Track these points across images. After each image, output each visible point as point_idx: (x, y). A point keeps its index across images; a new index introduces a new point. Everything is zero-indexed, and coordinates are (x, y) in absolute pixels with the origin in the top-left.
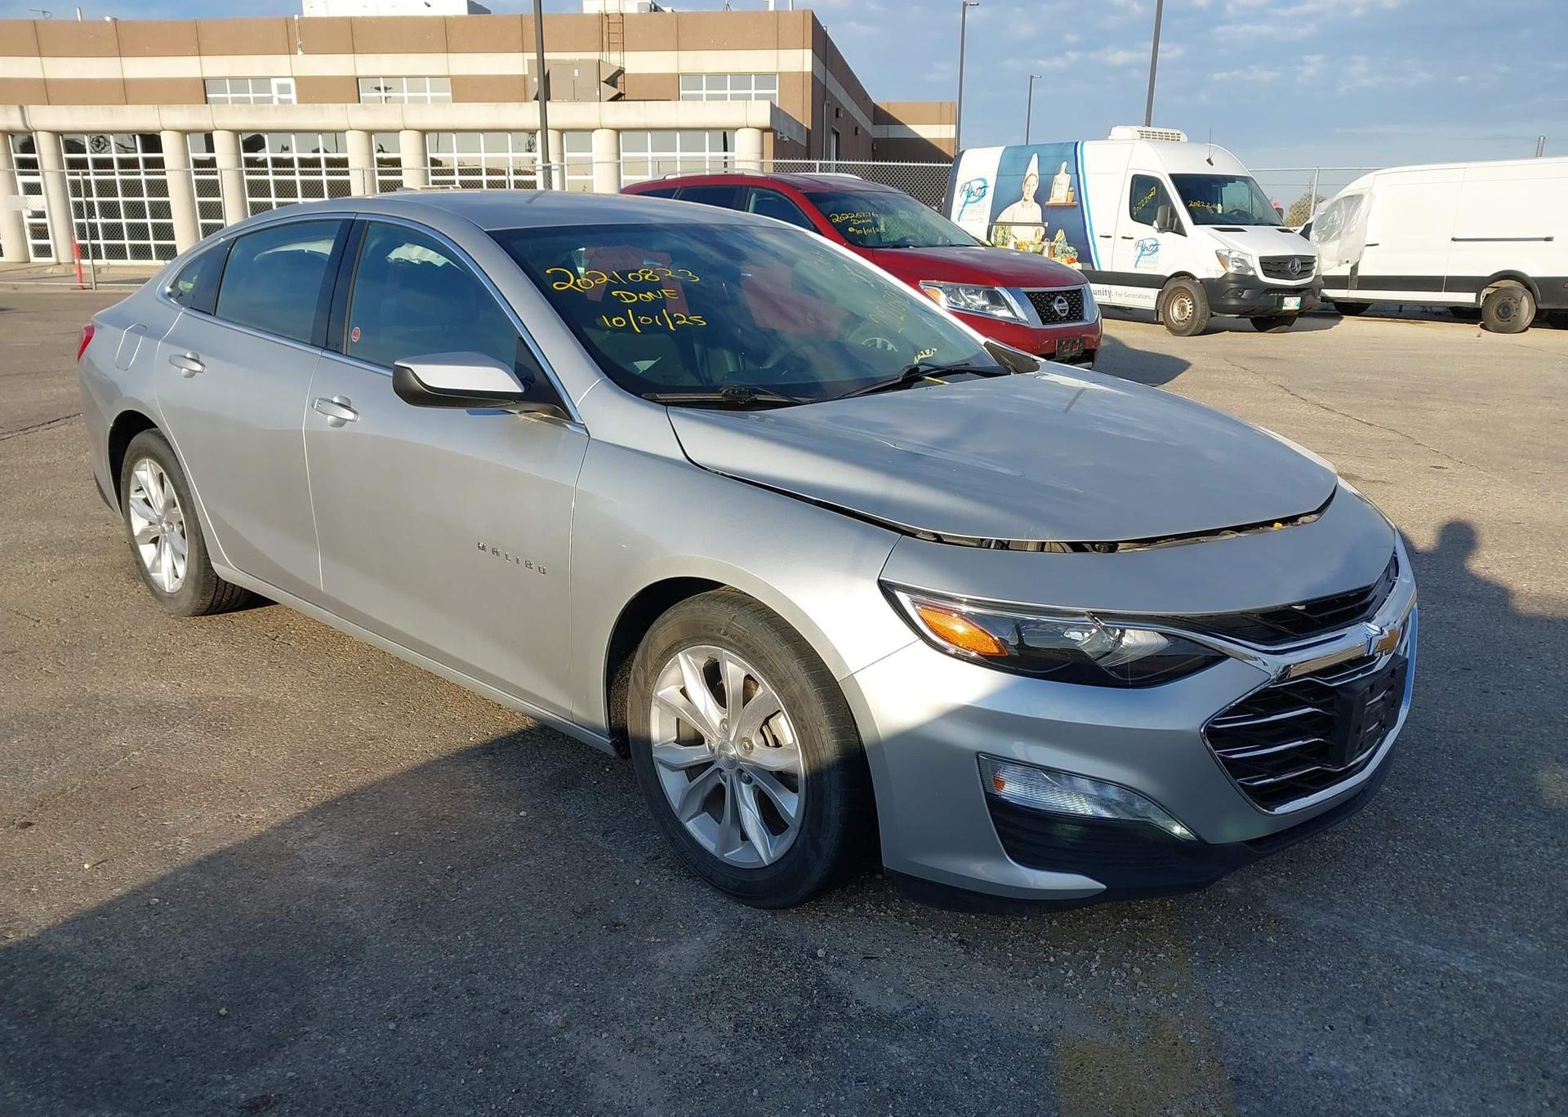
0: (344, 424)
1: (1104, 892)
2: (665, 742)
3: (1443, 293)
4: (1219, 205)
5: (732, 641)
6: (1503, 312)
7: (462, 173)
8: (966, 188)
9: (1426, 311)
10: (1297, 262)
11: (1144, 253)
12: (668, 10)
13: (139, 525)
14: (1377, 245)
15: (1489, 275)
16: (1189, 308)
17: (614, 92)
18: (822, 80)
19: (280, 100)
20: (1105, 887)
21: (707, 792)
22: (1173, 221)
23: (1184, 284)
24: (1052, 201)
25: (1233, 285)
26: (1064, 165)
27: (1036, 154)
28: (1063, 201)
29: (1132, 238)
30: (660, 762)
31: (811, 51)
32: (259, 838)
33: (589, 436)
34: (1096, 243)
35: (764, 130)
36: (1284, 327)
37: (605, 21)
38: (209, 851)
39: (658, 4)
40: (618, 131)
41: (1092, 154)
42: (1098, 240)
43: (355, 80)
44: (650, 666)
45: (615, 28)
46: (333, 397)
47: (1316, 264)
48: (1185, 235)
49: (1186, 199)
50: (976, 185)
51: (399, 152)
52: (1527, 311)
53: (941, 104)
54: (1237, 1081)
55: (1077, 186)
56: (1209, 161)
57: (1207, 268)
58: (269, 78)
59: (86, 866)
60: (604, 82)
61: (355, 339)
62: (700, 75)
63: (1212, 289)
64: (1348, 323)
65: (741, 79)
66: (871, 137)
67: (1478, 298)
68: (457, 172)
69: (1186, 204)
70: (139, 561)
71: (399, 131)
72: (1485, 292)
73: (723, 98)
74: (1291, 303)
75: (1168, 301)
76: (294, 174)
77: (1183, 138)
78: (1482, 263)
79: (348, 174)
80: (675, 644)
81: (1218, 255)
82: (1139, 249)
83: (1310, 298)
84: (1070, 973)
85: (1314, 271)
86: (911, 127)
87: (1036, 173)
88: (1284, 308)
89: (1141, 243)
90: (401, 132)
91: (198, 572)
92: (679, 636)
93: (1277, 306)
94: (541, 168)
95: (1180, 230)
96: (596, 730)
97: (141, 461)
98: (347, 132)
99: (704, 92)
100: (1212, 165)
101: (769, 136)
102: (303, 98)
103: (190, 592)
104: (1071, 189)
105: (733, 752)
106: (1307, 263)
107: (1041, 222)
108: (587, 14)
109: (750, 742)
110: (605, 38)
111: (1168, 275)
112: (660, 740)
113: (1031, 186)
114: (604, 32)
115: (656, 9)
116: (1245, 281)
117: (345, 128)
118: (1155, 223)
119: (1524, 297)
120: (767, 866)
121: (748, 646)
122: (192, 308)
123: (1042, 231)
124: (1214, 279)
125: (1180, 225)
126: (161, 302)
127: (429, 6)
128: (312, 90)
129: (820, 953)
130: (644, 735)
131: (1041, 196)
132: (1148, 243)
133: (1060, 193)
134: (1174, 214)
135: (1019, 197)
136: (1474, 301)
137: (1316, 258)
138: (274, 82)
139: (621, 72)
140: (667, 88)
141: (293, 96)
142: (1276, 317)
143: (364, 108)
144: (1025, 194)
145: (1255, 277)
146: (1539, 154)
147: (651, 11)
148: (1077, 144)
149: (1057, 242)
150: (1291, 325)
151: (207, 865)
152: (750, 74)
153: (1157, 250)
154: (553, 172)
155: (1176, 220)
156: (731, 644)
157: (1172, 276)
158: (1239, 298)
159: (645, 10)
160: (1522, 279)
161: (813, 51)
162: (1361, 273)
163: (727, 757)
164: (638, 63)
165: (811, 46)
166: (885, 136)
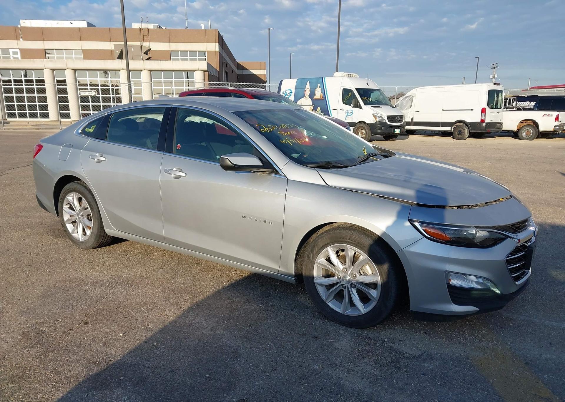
0: (180, 178)
1: (479, 311)
2: (318, 277)
3: (440, 127)
4: (370, 99)
5: (352, 242)
6: (459, 133)
7: (90, 85)
8: (284, 93)
9: (433, 133)
10: (398, 117)
11: (348, 115)
12: (164, 28)
13: (66, 217)
14: (419, 112)
15: (454, 121)
16: (364, 133)
17: (148, 57)
18: (222, 54)
19: (14, 58)
20: (479, 309)
21: (336, 293)
22: (358, 104)
23: (363, 125)
24: (315, 97)
25: (379, 125)
26: (319, 85)
27: (309, 81)
28: (319, 97)
29: (344, 110)
30: (318, 284)
31: (218, 43)
32: (175, 321)
33: (287, 178)
34: (331, 112)
35: (205, 71)
36: (394, 139)
37: (142, 31)
38: (161, 327)
39: (160, 26)
40: (151, 71)
41: (329, 81)
42: (332, 111)
43: (44, 50)
44: (315, 252)
45: (146, 34)
46: (174, 168)
47: (404, 118)
48: (362, 109)
49: (361, 97)
50: (288, 92)
51: (65, 78)
52: (467, 133)
53: (261, 62)
54: (526, 363)
55: (324, 92)
56: (367, 84)
57: (369, 120)
58: (9, 49)
59: (121, 335)
60: (144, 53)
61: (178, 148)
62: (178, 51)
63: (371, 126)
64: (411, 137)
65: (193, 53)
66: (237, 74)
67: (451, 129)
68: (89, 85)
69: (362, 99)
70: (66, 230)
71: (65, 70)
72: (453, 127)
73: (187, 60)
74: (397, 131)
75: (357, 130)
76: (23, 86)
77: (358, 76)
78: (452, 118)
79: (45, 86)
80: (327, 244)
81: (373, 115)
82: (346, 114)
83: (403, 129)
84: (462, 339)
85: (403, 120)
86: (250, 70)
87: (309, 88)
88: (395, 133)
89: (347, 112)
90: (66, 70)
91: (98, 232)
92: (328, 241)
93: (393, 132)
94: (127, 84)
95: (360, 107)
96: (290, 275)
97: (71, 193)
98: (44, 70)
99: (189, 57)
100: (368, 85)
101: (207, 73)
102: (23, 57)
103: (93, 240)
104: (322, 93)
105: (348, 278)
106: (401, 117)
107: (312, 104)
108: (134, 29)
109: (355, 274)
110: (142, 37)
111: (357, 122)
112: (317, 276)
113: (308, 92)
114: (142, 35)
115: (160, 27)
116: (383, 124)
117: (43, 68)
118: (352, 105)
119: (466, 128)
120: (363, 314)
121: (359, 243)
122: (94, 138)
123: (312, 108)
124: (372, 123)
125: (360, 105)
126: (77, 136)
127: (72, 24)
128: (26, 54)
129: (386, 340)
130: (311, 275)
131: (311, 96)
132: (349, 112)
133: (318, 95)
134: (358, 102)
135: (304, 96)
136: (450, 130)
137: (404, 116)
138: (11, 51)
139: (149, 50)
140: (165, 56)
141: (19, 56)
142: (392, 135)
143: (51, 61)
144: (306, 95)
145: (386, 122)
146: (463, 83)
147: (158, 28)
148: (323, 78)
149: (318, 111)
150: (396, 138)
151: (163, 330)
152: (196, 51)
153: (352, 114)
154: (132, 86)
155: (359, 104)
156: (351, 243)
157: (358, 123)
158: (381, 129)
159: (156, 28)
160: (464, 123)
161: (219, 44)
162: (414, 121)
163: (346, 280)
164: (155, 46)
165: (218, 42)
166: (242, 74)
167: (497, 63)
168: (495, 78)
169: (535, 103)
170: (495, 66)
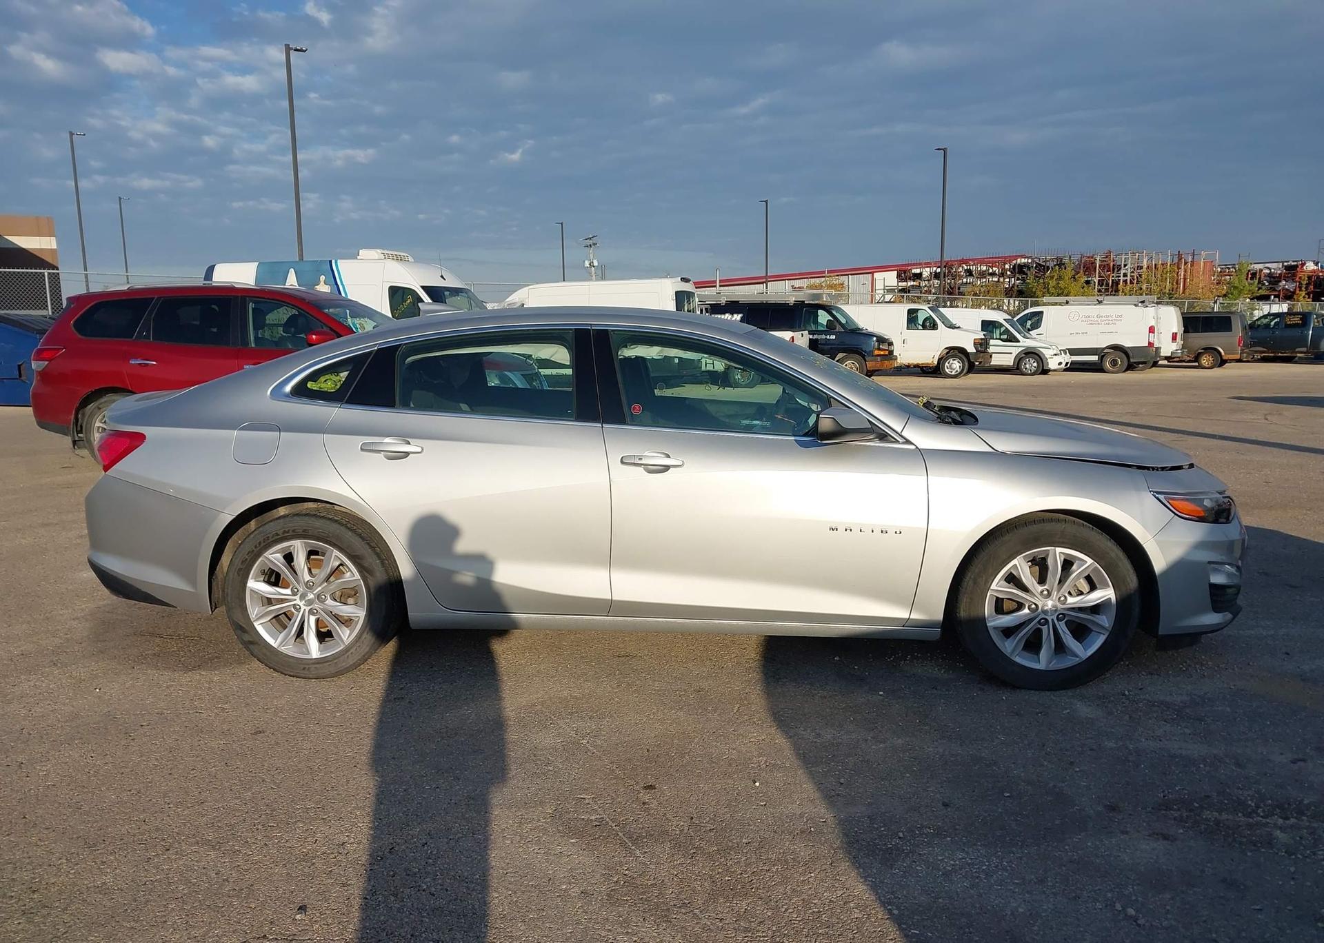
0: (667, 470)
13: (254, 608)
21: (1027, 637)
26: (322, 278)
27: (292, 269)
30: (993, 629)
33: (917, 447)
41: (347, 270)
53: (37, 218)
56: (442, 277)
59: (756, 784)
77: (411, 259)
80: (1012, 555)
87: (296, 283)
92: (1015, 549)
96: (934, 625)
100: (445, 280)
105: (1053, 605)
109: (1064, 598)
112: (990, 616)
120: (1084, 661)
121: (1077, 541)
130: (979, 616)
148: (331, 262)
163: (1049, 609)
167: (594, 237)
168: (594, 267)
169: (740, 315)
170: (591, 242)
